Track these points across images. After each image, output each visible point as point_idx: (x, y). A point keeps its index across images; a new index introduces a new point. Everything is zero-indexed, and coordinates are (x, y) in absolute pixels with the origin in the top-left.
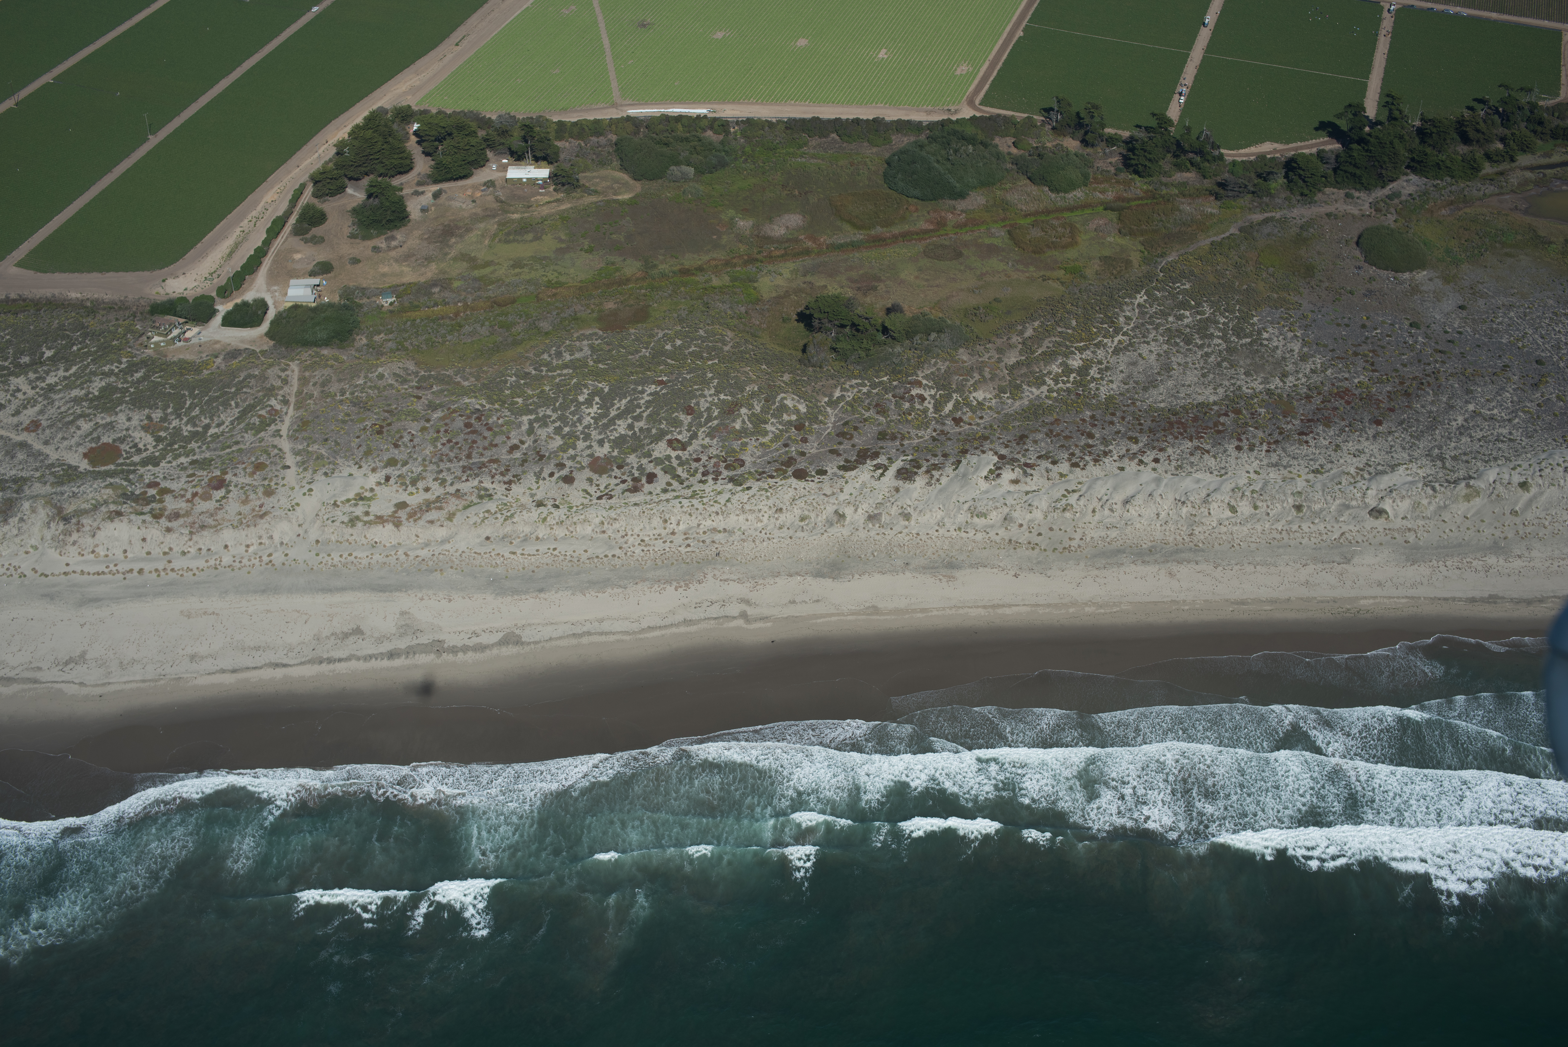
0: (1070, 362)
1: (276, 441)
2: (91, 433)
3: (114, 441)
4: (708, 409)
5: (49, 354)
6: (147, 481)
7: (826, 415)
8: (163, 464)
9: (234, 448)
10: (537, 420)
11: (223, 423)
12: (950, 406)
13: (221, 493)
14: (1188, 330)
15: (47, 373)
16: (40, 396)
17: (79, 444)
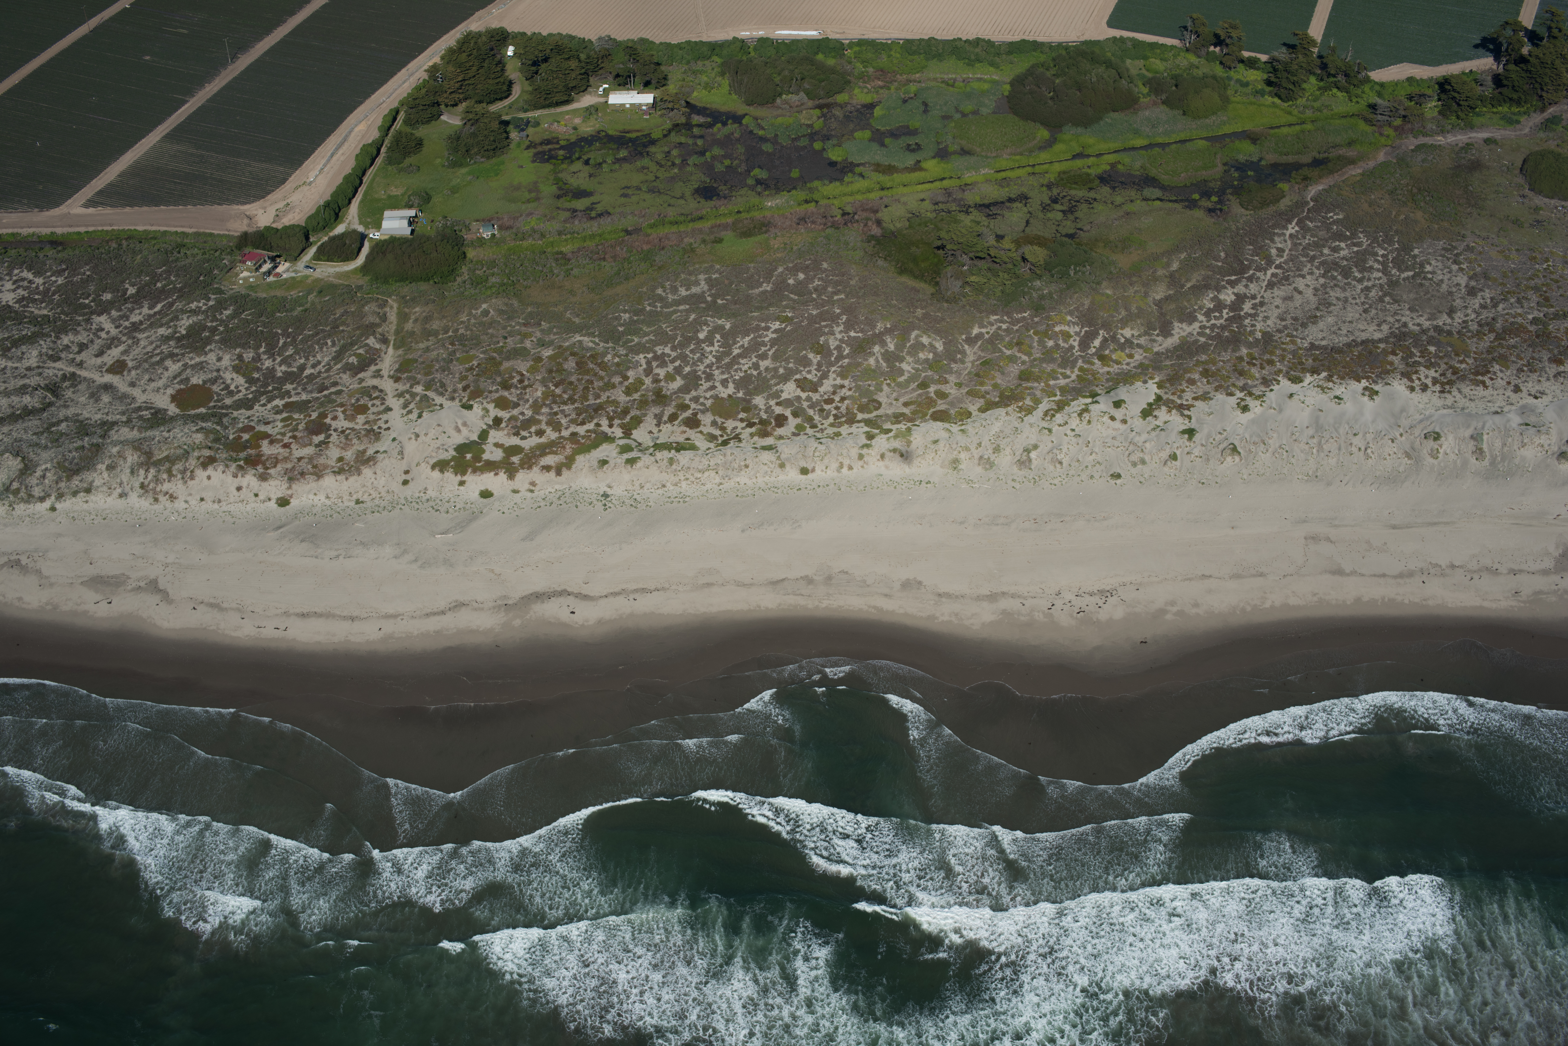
0: (1222, 297)
1: (377, 382)
2: (180, 374)
3: (205, 382)
4: (839, 348)
5: (132, 291)
6: (241, 425)
7: (963, 353)
8: (256, 407)
9: (333, 390)
10: (655, 359)
11: (319, 363)
12: (1097, 343)
13: (321, 437)
14: (1345, 263)
15: (131, 310)
16: (124, 335)
17: (166, 387)
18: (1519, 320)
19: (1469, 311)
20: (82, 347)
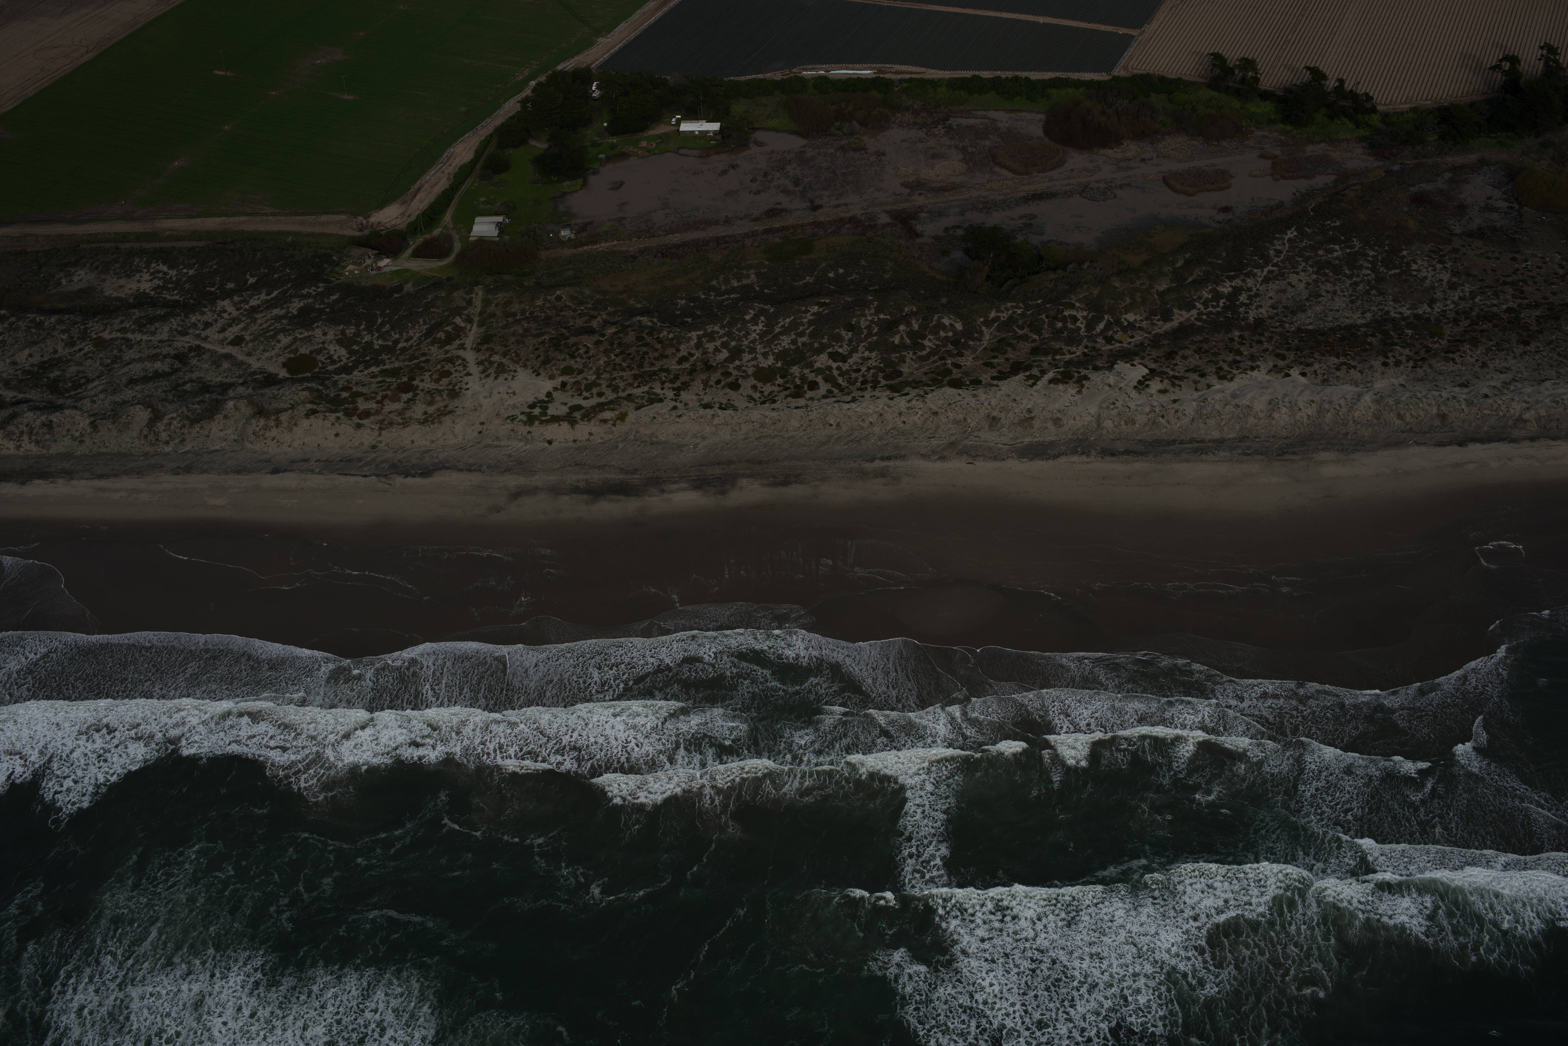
0: (1220, 289)
1: (461, 353)
2: (290, 346)
3: (311, 352)
4: (869, 327)
5: (252, 280)
6: (340, 386)
7: (981, 333)
8: (355, 373)
9: (423, 359)
10: (704, 335)
11: (411, 338)
12: (1101, 326)
13: (410, 395)
15: (251, 297)
16: (244, 316)
17: (278, 355)
18: (1495, 309)
19: (1449, 302)
20: (207, 325)
